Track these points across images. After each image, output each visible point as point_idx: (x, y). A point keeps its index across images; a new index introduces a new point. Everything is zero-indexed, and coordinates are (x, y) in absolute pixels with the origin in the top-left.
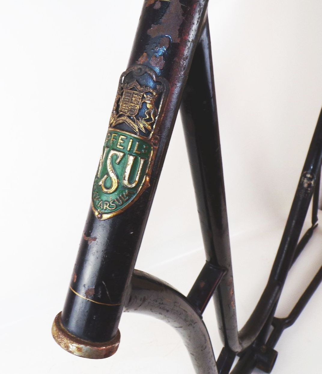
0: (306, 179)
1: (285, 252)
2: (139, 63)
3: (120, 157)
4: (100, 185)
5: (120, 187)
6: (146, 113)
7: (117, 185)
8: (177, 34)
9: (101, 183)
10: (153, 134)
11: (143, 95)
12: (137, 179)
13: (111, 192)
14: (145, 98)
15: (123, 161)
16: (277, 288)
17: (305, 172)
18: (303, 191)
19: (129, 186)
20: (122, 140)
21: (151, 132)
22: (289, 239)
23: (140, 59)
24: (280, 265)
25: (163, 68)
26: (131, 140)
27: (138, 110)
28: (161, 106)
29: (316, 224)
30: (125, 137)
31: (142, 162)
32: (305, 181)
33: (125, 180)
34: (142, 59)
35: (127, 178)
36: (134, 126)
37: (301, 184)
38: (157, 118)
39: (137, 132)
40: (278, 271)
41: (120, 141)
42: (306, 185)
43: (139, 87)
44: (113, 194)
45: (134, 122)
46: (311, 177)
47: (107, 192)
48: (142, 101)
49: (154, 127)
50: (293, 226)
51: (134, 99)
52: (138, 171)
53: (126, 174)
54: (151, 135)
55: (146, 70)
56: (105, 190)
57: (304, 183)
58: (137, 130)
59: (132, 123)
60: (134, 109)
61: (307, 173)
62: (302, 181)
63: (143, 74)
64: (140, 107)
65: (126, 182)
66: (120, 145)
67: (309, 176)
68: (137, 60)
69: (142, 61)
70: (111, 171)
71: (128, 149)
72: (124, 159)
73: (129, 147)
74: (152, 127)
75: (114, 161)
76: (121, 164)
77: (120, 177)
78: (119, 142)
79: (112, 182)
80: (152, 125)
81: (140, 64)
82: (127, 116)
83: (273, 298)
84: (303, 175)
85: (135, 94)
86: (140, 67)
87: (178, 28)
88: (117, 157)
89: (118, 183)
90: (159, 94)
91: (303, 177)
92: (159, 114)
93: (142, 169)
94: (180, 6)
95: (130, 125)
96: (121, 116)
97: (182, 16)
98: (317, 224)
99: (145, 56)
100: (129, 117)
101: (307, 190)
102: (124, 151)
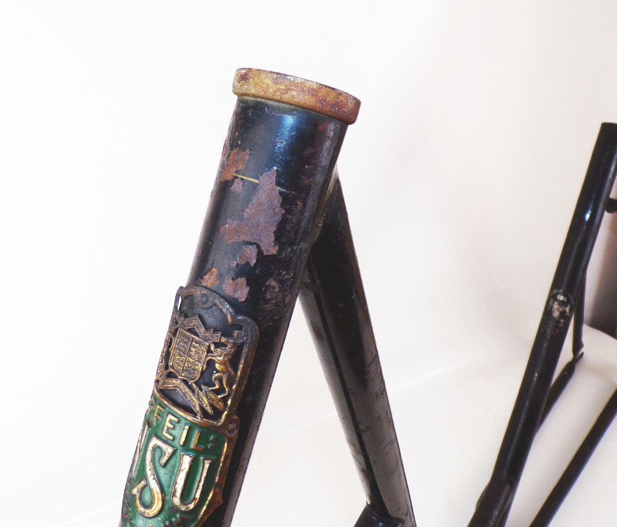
0: (556, 303)
1: (520, 425)
2: (204, 284)
3: (167, 454)
4: (135, 495)
5: (166, 507)
6: (215, 379)
7: (160, 505)
8: (273, 239)
9: (135, 491)
10: (226, 416)
11: (209, 347)
12: (198, 496)
13: (152, 515)
14: (212, 352)
15: (172, 462)
16: (507, 488)
17: (555, 291)
18: (552, 324)
19: (183, 508)
20: (171, 421)
21: (222, 413)
22: (527, 404)
23: (206, 276)
24: (512, 448)
25: (246, 300)
26: (187, 427)
27: (199, 373)
28: (241, 366)
29: (580, 353)
30: (176, 420)
31: (207, 466)
32: (556, 306)
33: (176, 497)
34: (209, 278)
35: (178, 493)
36: (192, 400)
37: (548, 311)
38: (234, 387)
39: (198, 412)
40: (509, 458)
41: (168, 424)
42: (556, 314)
43: (203, 330)
44: (155, 519)
45: (193, 391)
46: (565, 300)
47: (144, 513)
48: (207, 356)
49: (229, 402)
50: (534, 383)
51: (193, 350)
52: (200, 481)
53: (177, 486)
54: (224, 416)
55: (215, 301)
56: (142, 509)
57: (553, 309)
58: (198, 409)
59: (191, 394)
60: (193, 369)
61: (557, 294)
62: (550, 306)
63: (211, 307)
64: (203, 367)
65: (177, 501)
66: (168, 432)
67: (561, 298)
68: (202, 278)
69: (210, 281)
70: (152, 477)
71: (181, 443)
72: (174, 459)
73: (183, 439)
74: (226, 404)
75: (157, 459)
76: (169, 466)
77: (166, 489)
78: (166, 425)
79: (152, 496)
80: (225, 400)
81: (206, 287)
82: (181, 379)
83: (500, 507)
84: (552, 297)
85: (196, 343)
86: (205, 292)
87: (274, 229)
88: (163, 453)
89: (163, 500)
90: (238, 347)
91: (552, 300)
92: (239, 381)
93: (206, 478)
94: (277, 191)
95: (186, 397)
96: (170, 375)
97: (280, 209)
98: (583, 354)
99: (215, 274)
100: (185, 382)
101: (558, 322)
102: (176, 443)
